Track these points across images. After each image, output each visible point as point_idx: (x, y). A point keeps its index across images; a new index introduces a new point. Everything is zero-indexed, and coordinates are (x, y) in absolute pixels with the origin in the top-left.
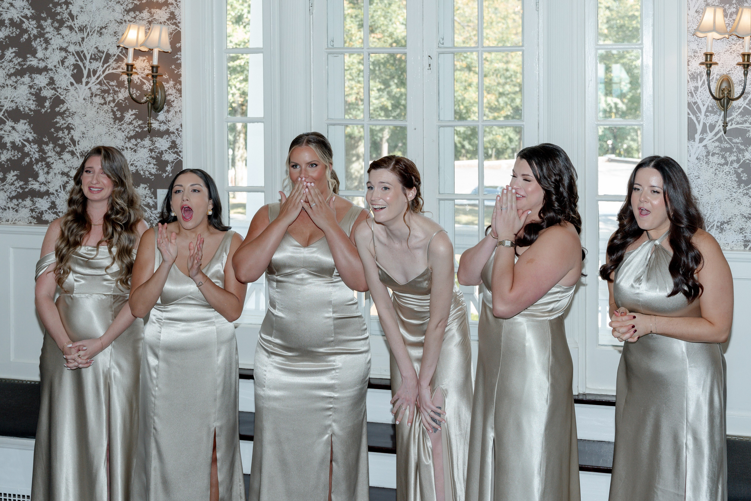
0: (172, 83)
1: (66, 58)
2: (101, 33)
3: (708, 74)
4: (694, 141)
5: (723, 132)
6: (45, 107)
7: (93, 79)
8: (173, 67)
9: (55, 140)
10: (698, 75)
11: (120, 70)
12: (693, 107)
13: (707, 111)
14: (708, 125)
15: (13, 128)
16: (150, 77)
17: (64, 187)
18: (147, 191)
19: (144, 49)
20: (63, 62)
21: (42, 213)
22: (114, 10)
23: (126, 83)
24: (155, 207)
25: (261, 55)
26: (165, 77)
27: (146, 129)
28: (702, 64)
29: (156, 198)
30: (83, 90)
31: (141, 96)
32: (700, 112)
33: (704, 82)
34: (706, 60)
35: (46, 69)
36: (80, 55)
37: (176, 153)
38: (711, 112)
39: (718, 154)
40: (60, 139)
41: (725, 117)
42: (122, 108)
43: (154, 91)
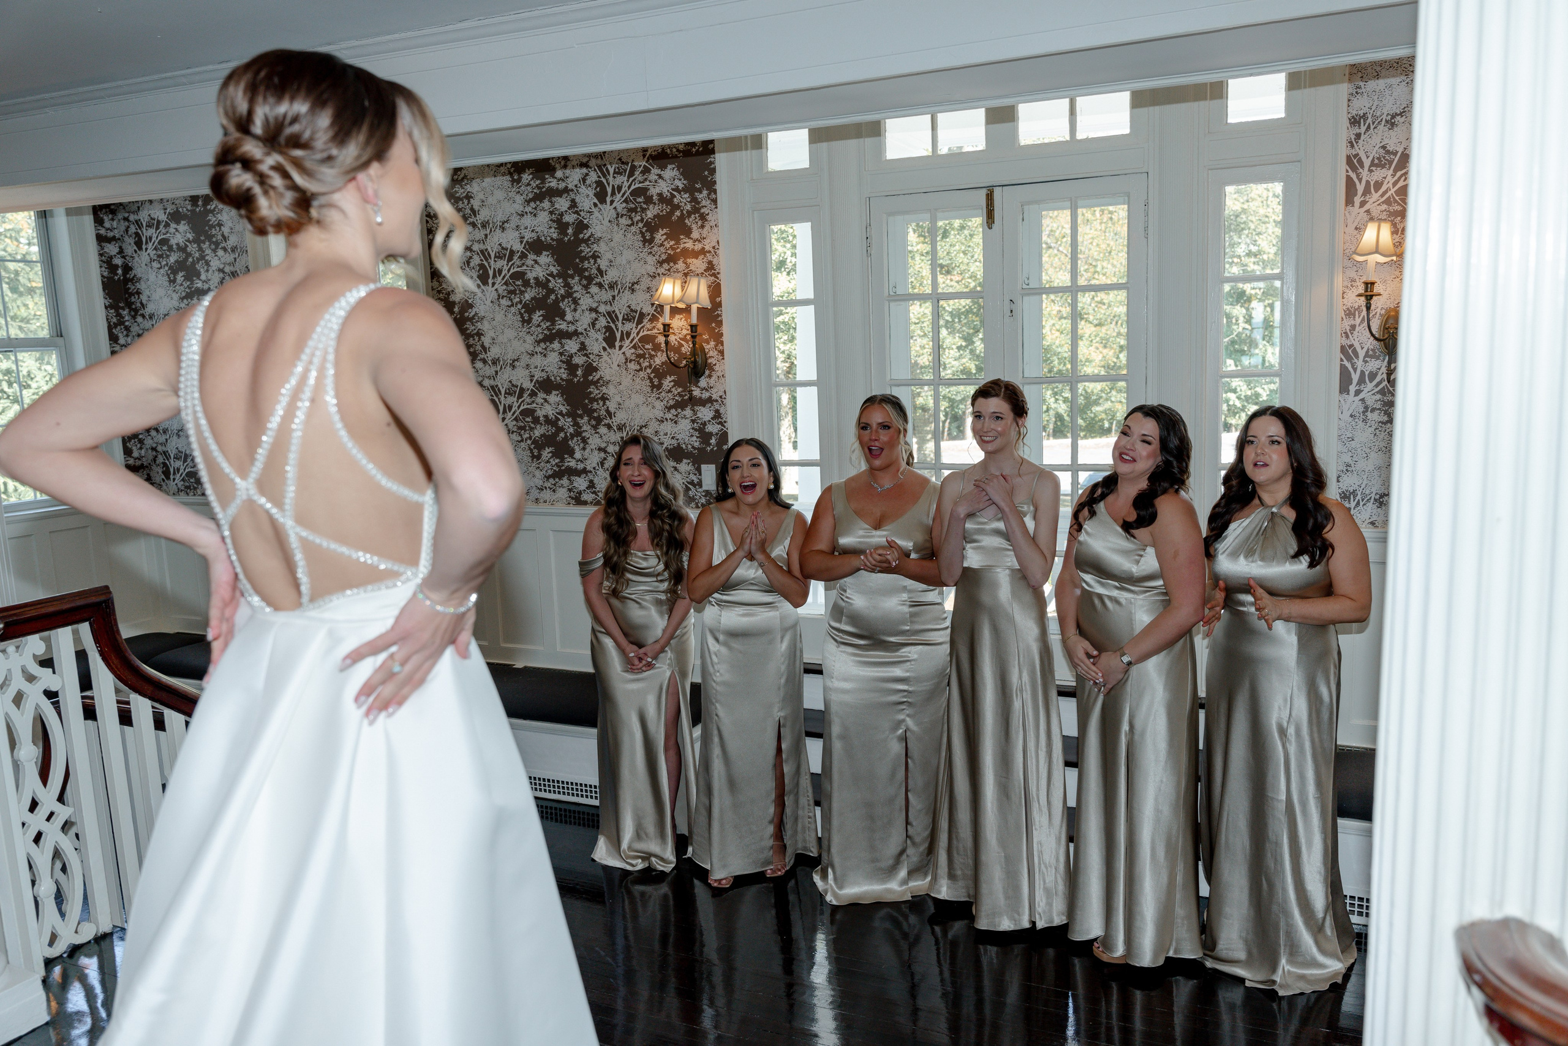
0: (712, 343)
1: (596, 319)
2: (633, 290)
3: (1368, 308)
4: (1348, 394)
5: (1386, 382)
6: (577, 376)
7: (627, 342)
8: (713, 325)
9: (590, 412)
10: (1355, 310)
11: (656, 331)
12: (1348, 352)
13: (1367, 355)
14: (1367, 373)
15: (546, 400)
16: (688, 337)
17: (602, 464)
18: (690, 467)
19: (681, 306)
20: (594, 324)
21: (580, 493)
22: (645, 263)
23: (663, 345)
24: (700, 484)
25: (812, 307)
26: (705, 337)
27: (686, 397)
28: (1360, 295)
29: (700, 475)
30: (617, 356)
31: (680, 360)
32: (1357, 357)
33: (1363, 319)
34: (1366, 291)
35: (576, 333)
36: (611, 316)
37: (720, 423)
38: (1371, 357)
39: (1379, 409)
40: (595, 410)
41: (1389, 363)
42: (659, 374)
43: (694, 352)
